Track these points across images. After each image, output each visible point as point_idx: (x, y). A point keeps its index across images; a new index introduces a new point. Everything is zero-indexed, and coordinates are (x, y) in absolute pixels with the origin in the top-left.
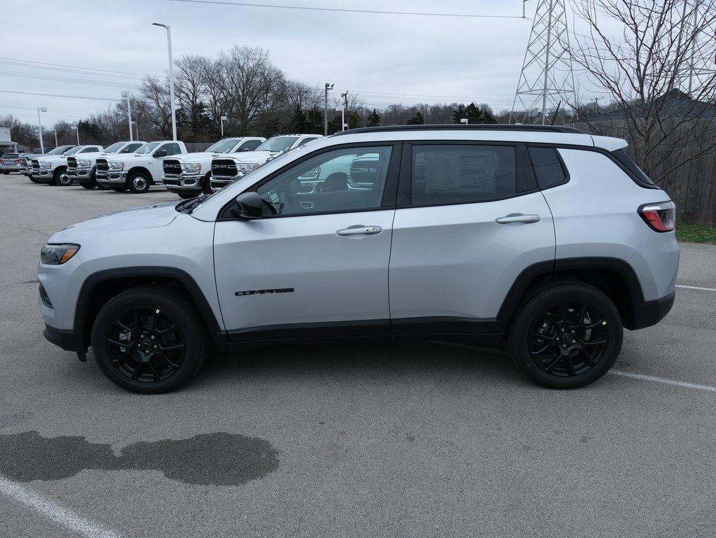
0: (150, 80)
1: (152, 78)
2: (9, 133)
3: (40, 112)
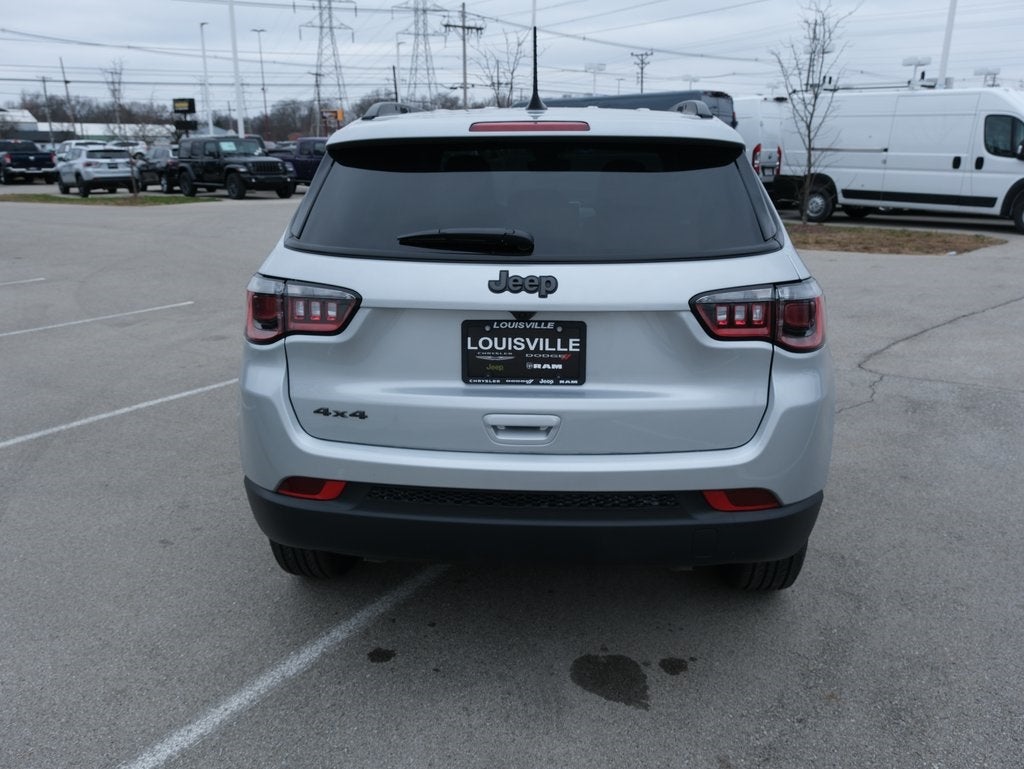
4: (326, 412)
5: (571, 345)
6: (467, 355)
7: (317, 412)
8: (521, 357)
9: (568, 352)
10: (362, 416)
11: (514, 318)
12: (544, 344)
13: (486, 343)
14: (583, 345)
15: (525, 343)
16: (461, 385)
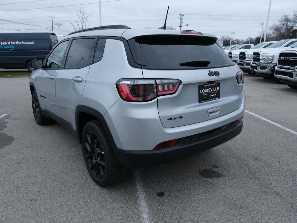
0: (285, 16)
1: (286, 15)
2: (223, 43)
3: (232, 34)
4: (171, 119)
5: (218, 89)
6: (200, 95)
7: (169, 119)
8: (209, 93)
9: (217, 91)
10: (181, 117)
11: (208, 83)
12: (213, 89)
13: (203, 91)
14: (219, 89)
15: (210, 90)
16: (198, 104)
